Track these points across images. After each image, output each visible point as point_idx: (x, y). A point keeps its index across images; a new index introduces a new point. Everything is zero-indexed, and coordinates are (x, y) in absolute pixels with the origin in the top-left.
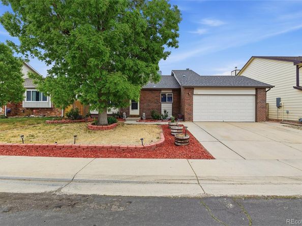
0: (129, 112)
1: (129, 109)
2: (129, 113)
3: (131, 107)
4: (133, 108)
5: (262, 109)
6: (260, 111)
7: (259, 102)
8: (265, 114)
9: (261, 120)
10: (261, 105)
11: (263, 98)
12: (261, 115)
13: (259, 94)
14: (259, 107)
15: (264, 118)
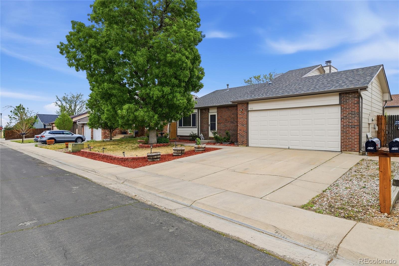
0: (208, 133)
1: (208, 130)
2: (208, 135)
5: (350, 129)
6: (348, 134)
7: (345, 117)
8: (356, 138)
9: (348, 149)
10: (348, 121)
11: (353, 109)
12: (348, 140)
13: (344, 103)
14: (345, 126)
15: (356, 145)
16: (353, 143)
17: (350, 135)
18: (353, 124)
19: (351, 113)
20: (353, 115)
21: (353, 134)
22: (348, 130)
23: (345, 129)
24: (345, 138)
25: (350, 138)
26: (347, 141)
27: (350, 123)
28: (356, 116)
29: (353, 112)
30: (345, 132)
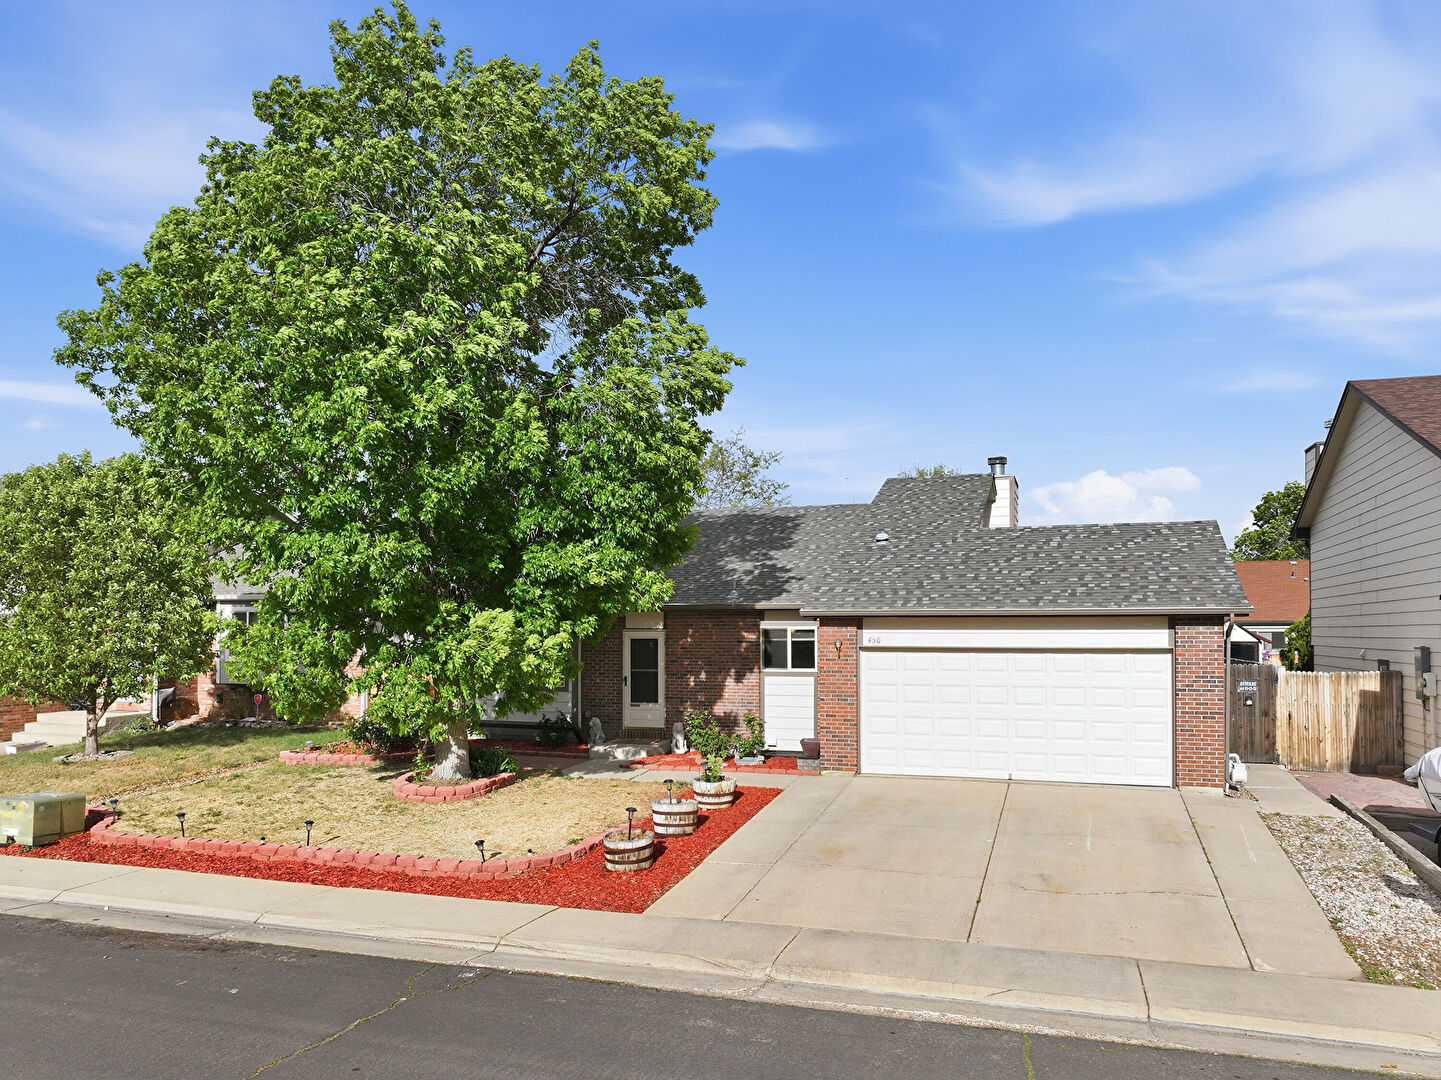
0: (620, 713)
1: (620, 702)
2: (620, 720)
3: (627, 691)
4: (637, 698)
5: (1202, 722)
6: (1194, 735)
7: (1188, 686)
8: (1217, 749)
9: (1195, 780)
10: (1195, 699)
11: (1209, 664)
12: (1195, 753)
13: (1184, 646)
14: (1187, 713)
15: (1216, 767)
16: (1209, 762)
17: (1202, 740)
18: (1209, 709)
19: (1202, 677)
20: (1209, 682)
21: (1209, 736)
22: (1195, 726)
23: (1187, 722)
24: (1187, 748)
25: (1202, 749)
26: (1192, 757)
27: (1202, 704)
28: (1217, 686)
29: (1209, 673)
30: (1187, 730)
